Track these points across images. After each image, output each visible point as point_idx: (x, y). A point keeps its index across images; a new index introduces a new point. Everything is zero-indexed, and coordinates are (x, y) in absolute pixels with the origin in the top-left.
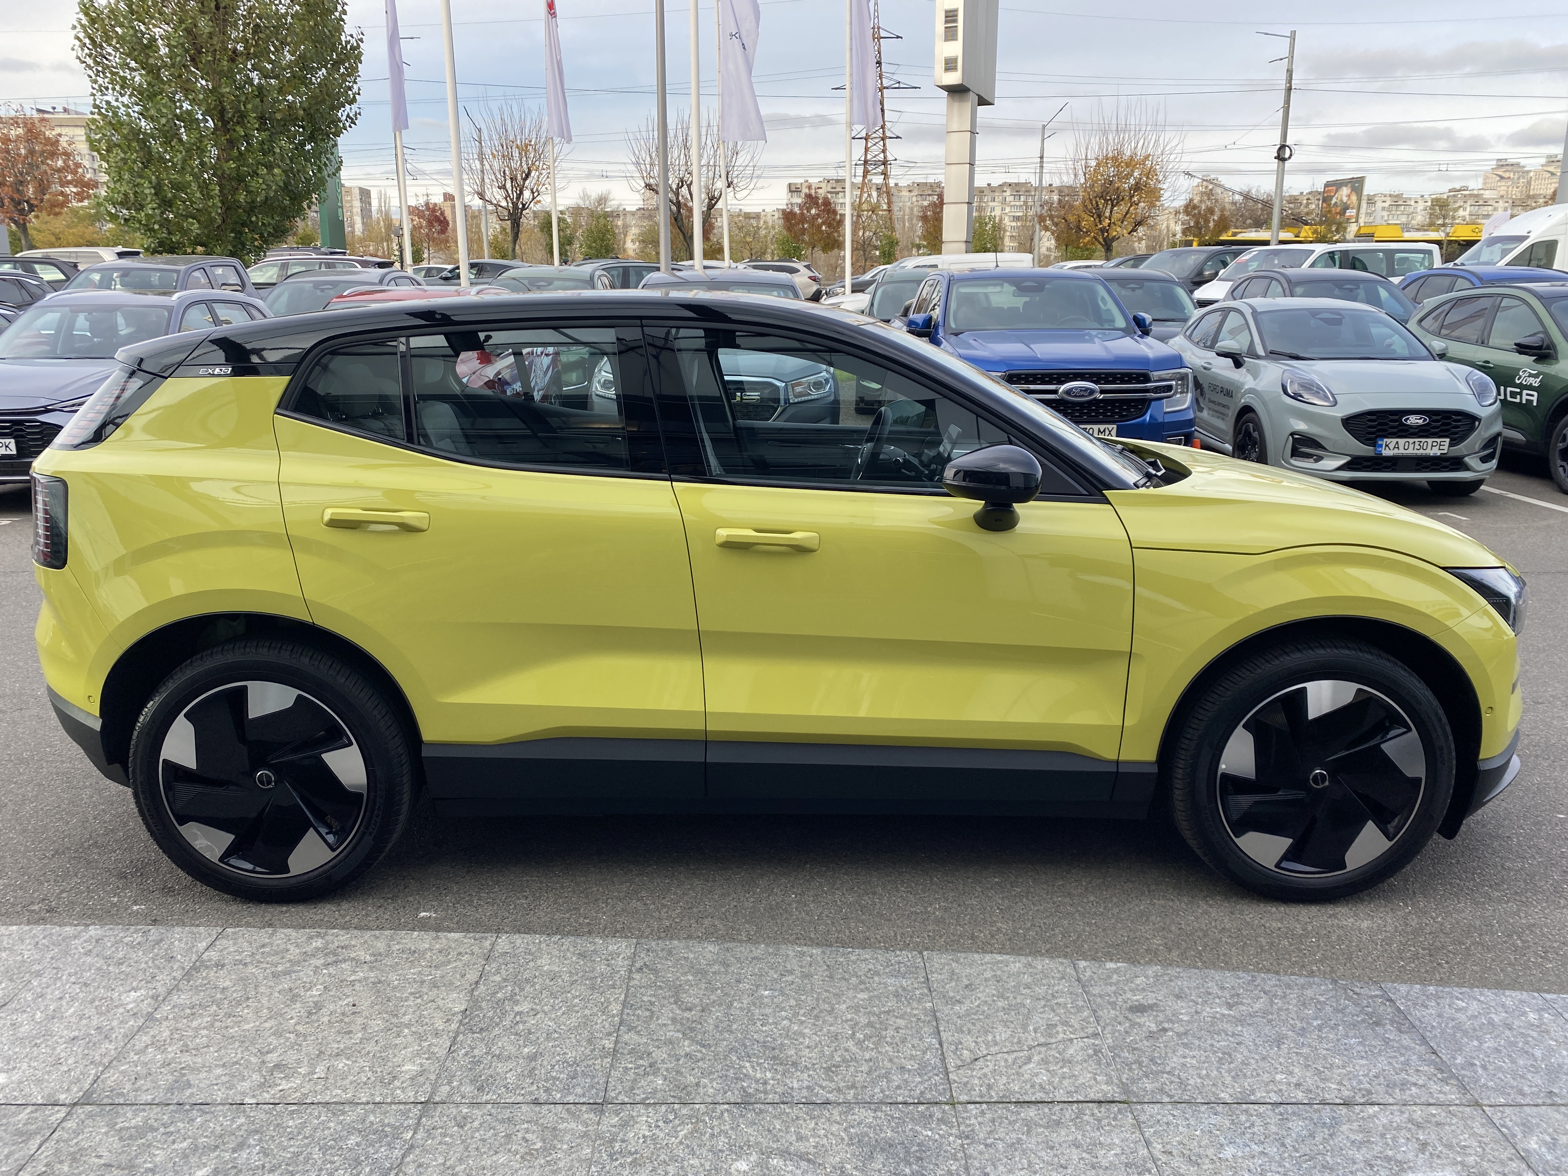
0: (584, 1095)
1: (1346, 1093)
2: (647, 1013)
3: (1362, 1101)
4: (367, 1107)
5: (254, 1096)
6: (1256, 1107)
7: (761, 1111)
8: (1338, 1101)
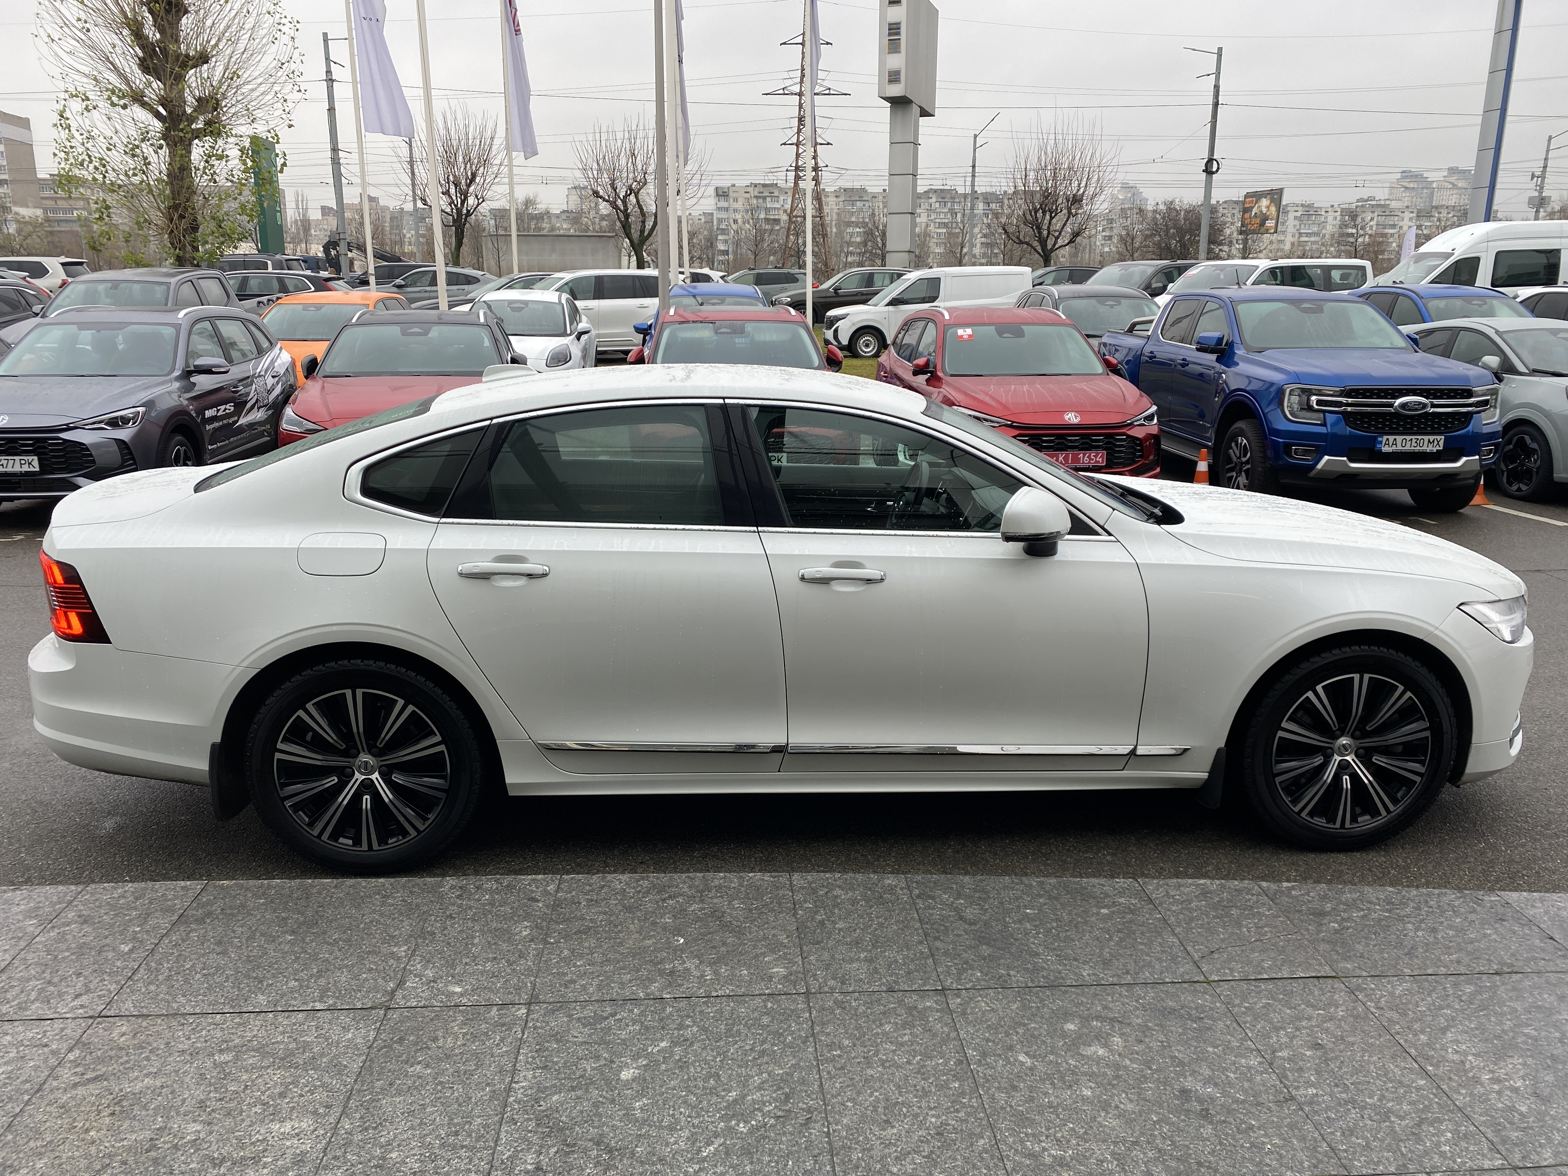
0: (924, 985)
1: (1495, 967)
2: (943, 928)
3: (1509, 970)
4: (763, 997)
5: (669, 993)
6: (1433, 977)
7: (1066, 992)
8: (1491, 972)
